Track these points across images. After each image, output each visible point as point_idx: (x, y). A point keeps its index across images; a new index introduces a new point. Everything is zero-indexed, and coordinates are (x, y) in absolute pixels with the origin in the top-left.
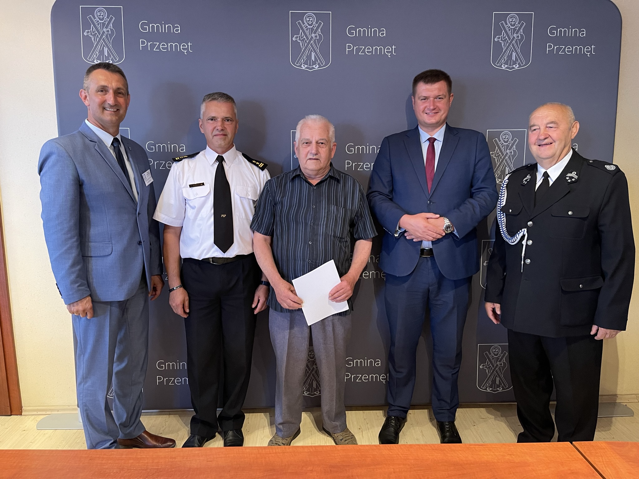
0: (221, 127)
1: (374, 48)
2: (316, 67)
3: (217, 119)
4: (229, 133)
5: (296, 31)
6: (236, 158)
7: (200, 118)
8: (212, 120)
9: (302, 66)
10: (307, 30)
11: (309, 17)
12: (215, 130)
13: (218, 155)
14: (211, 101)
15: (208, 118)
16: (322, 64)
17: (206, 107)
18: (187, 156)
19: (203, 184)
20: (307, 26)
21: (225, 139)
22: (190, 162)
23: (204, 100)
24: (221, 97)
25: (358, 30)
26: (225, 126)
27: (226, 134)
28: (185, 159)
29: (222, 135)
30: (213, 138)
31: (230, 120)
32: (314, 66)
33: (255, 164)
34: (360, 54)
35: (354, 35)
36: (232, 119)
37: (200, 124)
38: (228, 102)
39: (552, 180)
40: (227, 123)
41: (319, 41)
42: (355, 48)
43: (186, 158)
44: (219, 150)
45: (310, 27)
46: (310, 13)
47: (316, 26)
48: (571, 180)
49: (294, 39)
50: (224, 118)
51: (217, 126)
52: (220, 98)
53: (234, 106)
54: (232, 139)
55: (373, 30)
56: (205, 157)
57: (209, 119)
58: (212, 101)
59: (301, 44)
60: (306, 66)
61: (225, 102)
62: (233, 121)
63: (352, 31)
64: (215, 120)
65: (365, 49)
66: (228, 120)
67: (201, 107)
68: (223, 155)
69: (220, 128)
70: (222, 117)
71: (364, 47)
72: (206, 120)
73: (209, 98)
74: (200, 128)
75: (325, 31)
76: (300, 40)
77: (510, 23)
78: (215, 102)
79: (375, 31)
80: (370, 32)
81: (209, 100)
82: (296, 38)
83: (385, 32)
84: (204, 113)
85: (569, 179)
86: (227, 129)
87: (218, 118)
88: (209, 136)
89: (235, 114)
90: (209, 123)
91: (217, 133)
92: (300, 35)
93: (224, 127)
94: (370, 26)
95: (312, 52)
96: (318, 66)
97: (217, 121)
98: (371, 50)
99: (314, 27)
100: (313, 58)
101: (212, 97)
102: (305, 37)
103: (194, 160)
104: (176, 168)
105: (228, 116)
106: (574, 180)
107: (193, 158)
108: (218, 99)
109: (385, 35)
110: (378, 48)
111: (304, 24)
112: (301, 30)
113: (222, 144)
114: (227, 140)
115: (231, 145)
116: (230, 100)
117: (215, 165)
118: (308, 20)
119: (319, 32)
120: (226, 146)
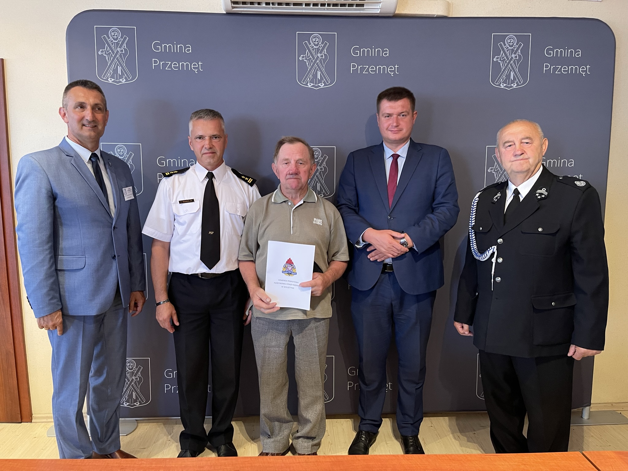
0: (209, 146)
1: (378, 67)
2: (322, 85)
3: (204, 138)
4: (217, 151)
5: (302, 51)
6: (225, 174)
7: (189, 136)
8: (200, 138)
9: (308, 84)
10: (313, 50)
11: (315, 37)
12: (204, 148)
13: (208, 171)
14: (197, 119)
15: (195, 137)
16: (328, 82)
17: (194, 126)
18: (176, 172)
19: (193, 201)
20: (313, 47)
21: (213, 157)
22: (180, 178)
23: (191, 118)
24: (207, 115)
25: (362, 50)
26: (214, 144)
27: (214, 152)
28: (176, 175)
29: (210, 153)
30: (202, 156)
31: (218, 137)
32: (320, 84)
33: (244, 180)
34: (364, 73)
35: (359, 55)
36: (219, 136)
37: (190, 141)
38: (215, 119)
39: (522, 197)
40: (215, 141)
41: (324, 60)
42: (359, 68)
43: (176, 173)
44: (209, 167)
45: (316, 47)
46: (316, 34)
47: (321, 46)
48: (541, 196)
49: (300, 59)
50: (211, 136)
51: (205, 145)
52: (206, 117)
53: (222, 123)
54: (221, 156)
55: (376, 50)
56: (195, 173)
57: (197, 138)
58: (199, 120)
59: (307, 64)
60: (312, 84)
61: (212, 119)
62: (221, 137)
63: (356, 51)
64: (203, 138)
65: (368, 68)
66: (216, 138)
67: (189, 125)
68: (213, 172)
69: (207, 146)
70: (209, 135)
71: (368, 66)
72: (194, 138)
73: (196, 116)
74: (190, 145)
75: (330, 50)
76: (306, 59)
77: (508, 44)
78: (201, 121)
79: (379, 51)
80: (374, 52)
81: (196, 118)
82: (303, 57)
83: (388, 52)
84: (192, 131)
85: (539, 196)
86: (216, 147)
87: (206, 137)
88: (198, 154)
89: (223, 130)
90: (197, 141)
91: (206, 151)
92: (306, 55)
93: (212, 144)
94: (373, 47)
95: (318, 71)
96: (323, 84)
97: (205, 139)
98: (375, 69)
99: (319, 47)
100: (319, 77)
101: (200, 114)
102: (311, 57)
103: (185, 175)
104: (166, 183)
105: (215, 133)
106: (543, 197)
107: (183, 174)
108: (204, 117)
109: (388, 55)
110: (382, 68)
111: (310, 44)
112: (307, 50)
113: (211, 162)
114: (216, 159)
115: (220, 162)
116: (217, 117)
117: (205, 181)
118: (314, 40)
119: (325, 52)
120: (215, 164)
